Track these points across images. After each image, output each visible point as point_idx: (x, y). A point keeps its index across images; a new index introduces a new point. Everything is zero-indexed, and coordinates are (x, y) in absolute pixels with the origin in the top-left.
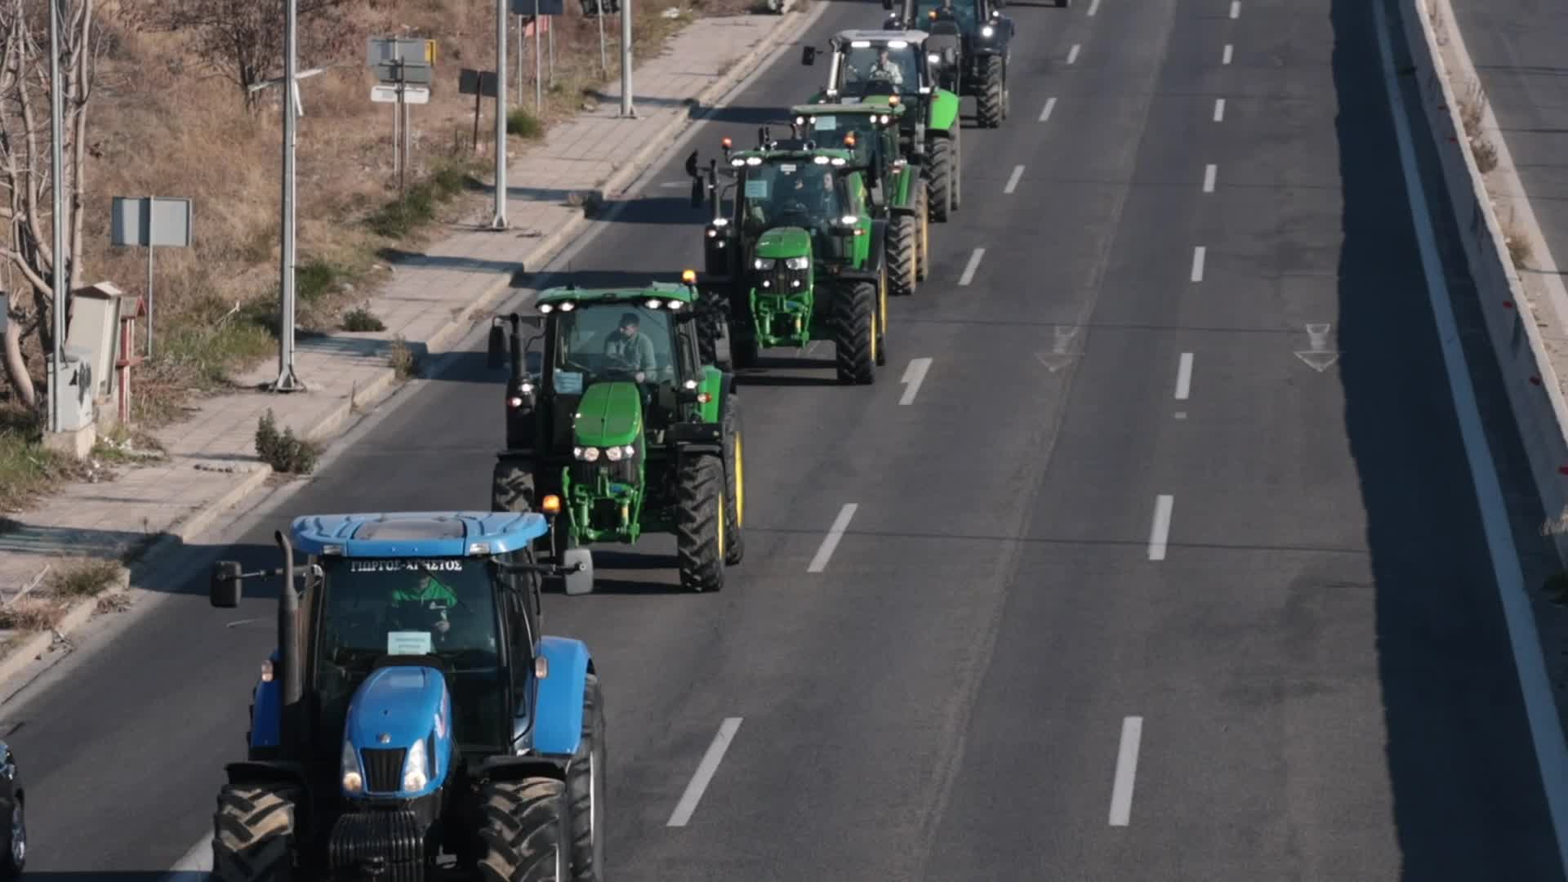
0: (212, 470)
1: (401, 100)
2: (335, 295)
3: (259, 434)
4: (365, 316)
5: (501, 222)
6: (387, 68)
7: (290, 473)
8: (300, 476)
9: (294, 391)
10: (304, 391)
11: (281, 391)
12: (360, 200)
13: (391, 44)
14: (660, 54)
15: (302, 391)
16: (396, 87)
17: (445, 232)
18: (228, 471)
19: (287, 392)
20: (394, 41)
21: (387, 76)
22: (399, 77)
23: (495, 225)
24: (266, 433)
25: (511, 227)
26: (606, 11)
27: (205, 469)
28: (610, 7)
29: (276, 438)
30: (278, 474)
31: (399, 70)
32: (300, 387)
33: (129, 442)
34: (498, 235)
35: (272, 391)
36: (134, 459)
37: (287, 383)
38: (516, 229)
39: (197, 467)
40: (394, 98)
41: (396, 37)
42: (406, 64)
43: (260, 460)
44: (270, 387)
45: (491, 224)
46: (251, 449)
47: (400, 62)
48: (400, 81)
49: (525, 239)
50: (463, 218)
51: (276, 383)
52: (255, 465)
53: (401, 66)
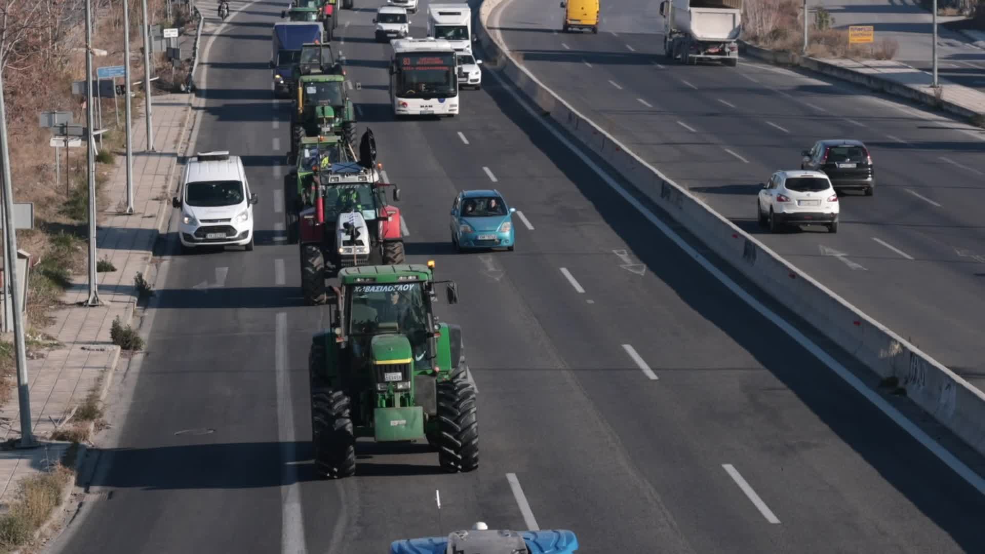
0: (93, 350)
1: (66, 145)
2: (75, 253)
3: (112, 330)
4: (105, 263)
5: (131, 210)
6: (59, 128)
7: (132, 350)
8: (137, 352)
9: (98, 306)
10: (103, 305)
11: (91, 306)
12: (50, 200)
13: (53, 115)
14: (140, 117)
15: (101, 306)
16: (63, 138)
17: (104, 217)
18: (102, 350)
19: (93, 306)
20: (54, 113)
21: (58, 132)
22: (65, 132)
23: (128, 211)
24: (116, 329)
25: (136, 212)
26: (118, 94)
27: (88, 350)
28: (121, 92)
29: (122, 331)
30: (125, 351)
31: (65, 129)
32: (100, 303)
33: (40, 336)
34: (130, 217)
35: (85, 306)
36: (46, 345)
37: (94, 301)
38: (139, 213)
39: (83, 348)
40: (63, 144)
41: (56, 111)
42: (68, 125)
43: (113, 343)
44: (85, 304)
45: (125, 211)
46: (107, 337)
47: (65, 125)
48: (66, 135)
49: (147, 219)
50: (106, 209)
51: (88, 301)
52: (110, 348)
53: (66, 126)
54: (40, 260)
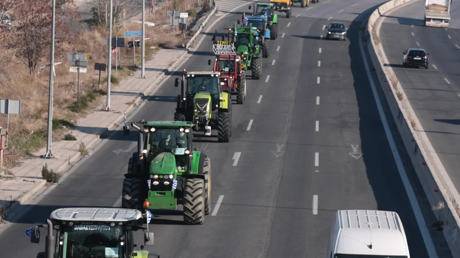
0: (29, 181)
1: (78, 71)
2: (60, 129)
3: (42, 171)
4: (71, 136)
5: (108, 109)
6: (75, 62)
7: (52, 183)
8: (55, 184)
9: (51, 158)
10: (54, 158)
11: (47, 158)
12: (66, 101)
13: (75, 55)
14: (151, 59)
15: (53, 158)
16: (77, 67)
17: (92, 111)
18: (34, 182)
19: (49, 158)
20: (76, 54)
21: (74, 64)
22: (78, 65)
23: (106, 109)
24: (45, 171)
25: (111, 110)
27: (26, 181)
28: (137, 45)
29: (48, 172)
30: (49, 183)
31: (78, 62)
32: (52, 157)
33: (3, 172)
34: (107, 112)
35: (44, 158)
36: (5, 177)
37: (49, 155)
38: (113, 110)
39: (24, 180)
40: (76, 71)
41: (77, 53)
42: (80, 61)
43: (43, 178)
44: (44, 157)
45: (105, 109)
46: (40, 175)
47: (78, 60)
48: (78, 66)
49: (116, 114)
50: (97, 107)
51: (46, 155)
52: (41, 180)
53: (79, 61)
54: (32, 132)
